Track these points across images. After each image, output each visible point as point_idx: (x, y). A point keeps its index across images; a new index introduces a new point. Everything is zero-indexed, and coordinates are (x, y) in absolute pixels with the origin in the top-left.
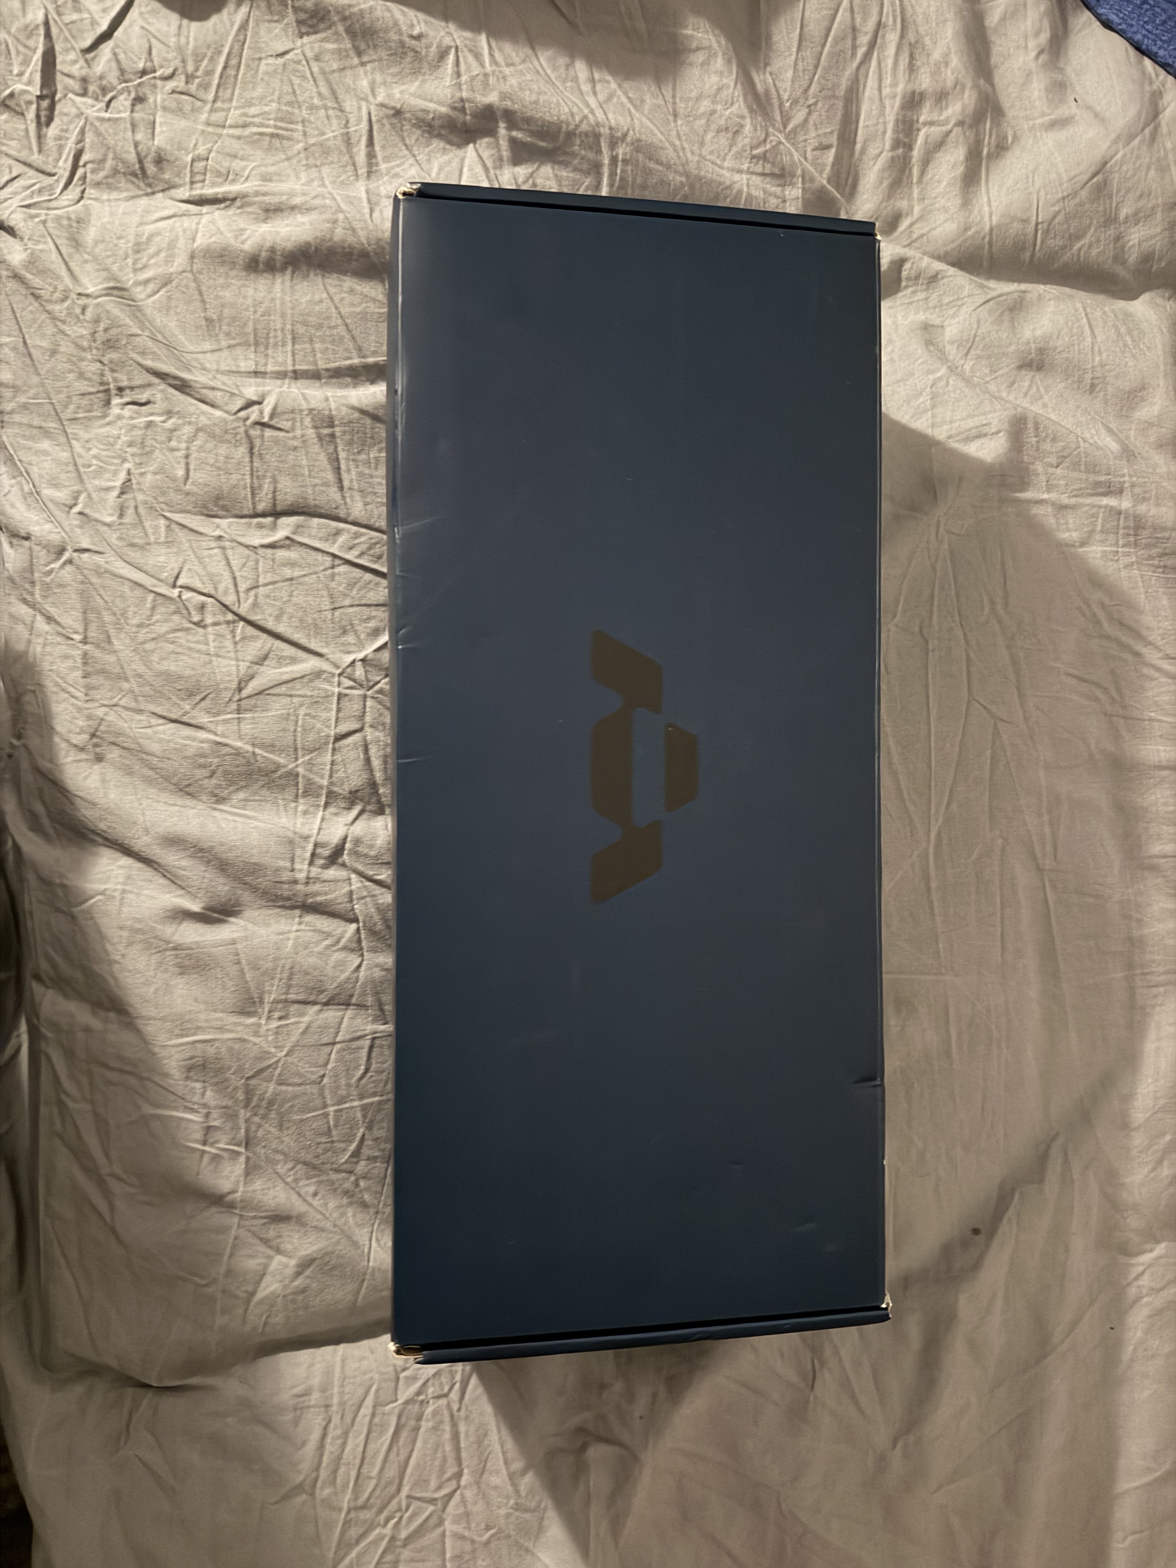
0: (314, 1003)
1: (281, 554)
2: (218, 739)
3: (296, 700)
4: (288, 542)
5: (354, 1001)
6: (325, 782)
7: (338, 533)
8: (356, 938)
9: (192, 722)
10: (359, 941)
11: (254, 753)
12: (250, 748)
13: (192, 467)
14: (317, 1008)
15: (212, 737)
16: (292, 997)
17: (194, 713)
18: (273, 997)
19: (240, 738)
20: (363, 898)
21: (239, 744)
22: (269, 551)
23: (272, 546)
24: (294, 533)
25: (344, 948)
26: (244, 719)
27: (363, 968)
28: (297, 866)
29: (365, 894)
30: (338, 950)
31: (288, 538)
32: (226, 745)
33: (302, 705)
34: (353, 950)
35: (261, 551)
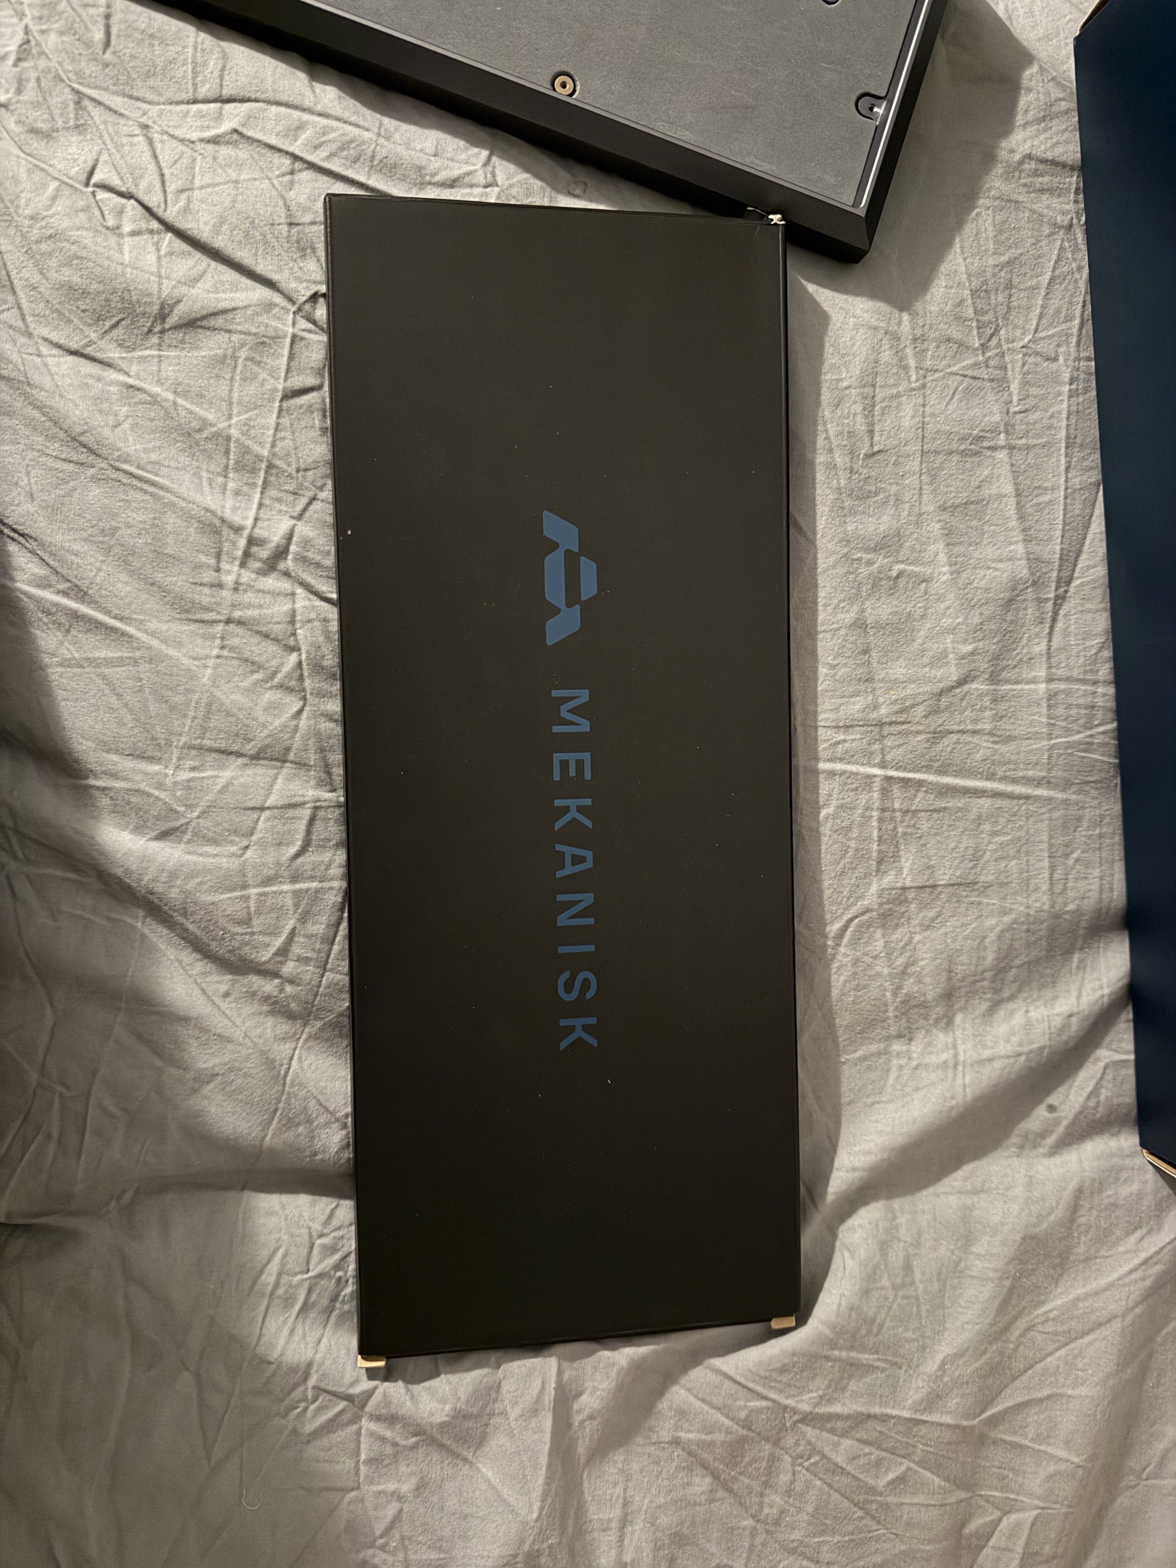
0: (239, 755)
1: (225, 151)
2: (131, 381)
3: (235, 337)
4: (235, 137)
5: (291, 756)
6: (266, 453)
7: (301, 127)
8: (296, 674)
9: (99, 355)
10: (301, 678)
11: (175, 403)
12: (171, 397)
13: (114, 30)
14: (240, 761)
15: (122, 378)
16: (207, 742)
17: (101, 344)
18: (183, 740)
19: (159, 382)
20: (310, 621)
21: (156, 389)
22: (210, 147)
23: (215, 141)
24: (243, 125)
25: (281, 686)
26: (167, 357)
27: (305, 715)
28: (225, 566)
29: (313, 615)
30: (271, 688)
31: (235, 131)
32: (139, 389)
33: (242, 346)
34: (291, 690)
35: (199, 146)
